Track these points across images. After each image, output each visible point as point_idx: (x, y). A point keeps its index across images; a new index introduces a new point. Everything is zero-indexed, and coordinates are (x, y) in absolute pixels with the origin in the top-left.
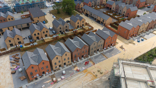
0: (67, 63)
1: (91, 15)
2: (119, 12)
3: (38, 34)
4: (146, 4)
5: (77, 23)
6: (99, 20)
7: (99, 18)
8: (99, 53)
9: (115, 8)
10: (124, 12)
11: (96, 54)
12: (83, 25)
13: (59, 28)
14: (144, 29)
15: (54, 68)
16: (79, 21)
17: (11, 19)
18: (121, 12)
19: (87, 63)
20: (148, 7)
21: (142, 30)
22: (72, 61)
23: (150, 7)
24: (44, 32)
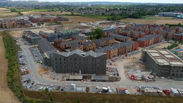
0: (116, 56)
1: (116, 38)
2: (133, 36)
3: (91, 46)
4: (150, 32)
5: (110, 41)
6: (123, 40)
7: (122, 39)
8: (130, 53)
9: (130, 34)
10: (137, 36)
11: (128, 53)
12: (113, 43)
13: (101, 43)
14: (152, 43)
15: (111, 57)
16: (111, 40)
17: (64, 42)
18: (135, 37)
19: (126, 56)
20: (152, 34)
21: (151, 43)
22: (118, 55)
23: (153, 34)
24: (93, 46)
